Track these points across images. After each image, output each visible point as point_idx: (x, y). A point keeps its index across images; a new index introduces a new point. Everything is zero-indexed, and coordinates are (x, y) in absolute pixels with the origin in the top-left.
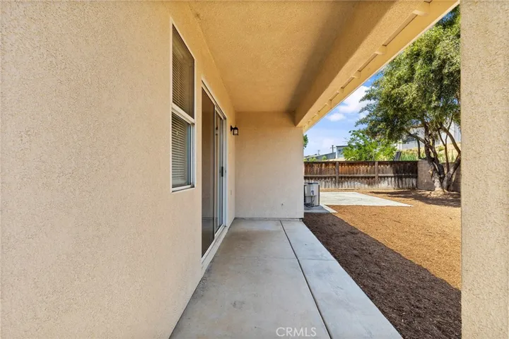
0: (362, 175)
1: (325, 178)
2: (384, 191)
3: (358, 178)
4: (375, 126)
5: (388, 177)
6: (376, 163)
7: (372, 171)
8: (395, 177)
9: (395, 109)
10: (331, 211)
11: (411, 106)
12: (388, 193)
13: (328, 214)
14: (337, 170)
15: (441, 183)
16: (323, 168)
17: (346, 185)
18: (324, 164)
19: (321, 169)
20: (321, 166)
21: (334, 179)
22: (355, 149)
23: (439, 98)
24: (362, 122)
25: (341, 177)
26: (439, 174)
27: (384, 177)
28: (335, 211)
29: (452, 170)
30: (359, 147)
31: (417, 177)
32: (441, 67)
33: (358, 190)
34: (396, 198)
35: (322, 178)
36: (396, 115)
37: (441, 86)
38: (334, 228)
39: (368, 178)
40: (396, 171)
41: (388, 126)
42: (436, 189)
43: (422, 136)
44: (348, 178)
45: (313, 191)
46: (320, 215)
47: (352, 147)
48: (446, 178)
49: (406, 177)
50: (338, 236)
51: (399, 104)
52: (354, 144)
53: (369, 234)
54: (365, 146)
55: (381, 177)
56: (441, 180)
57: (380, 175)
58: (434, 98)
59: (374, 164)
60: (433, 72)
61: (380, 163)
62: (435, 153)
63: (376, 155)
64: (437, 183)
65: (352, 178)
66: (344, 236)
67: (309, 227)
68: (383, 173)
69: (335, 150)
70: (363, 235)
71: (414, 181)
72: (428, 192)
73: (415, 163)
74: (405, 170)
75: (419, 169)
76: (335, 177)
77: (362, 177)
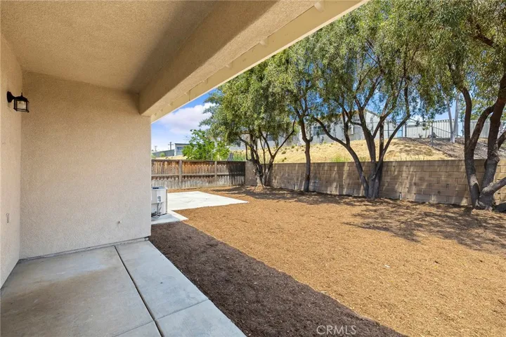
0: (203, 174)
1: (168, 178)
2: (222, 188)
3: (200, 177)
4: (216, 128)
5: (224, 175)
6: (216, 163)
7: (212, 170)
8: (229, 175)
9: (233, 115)
10: (181, 218)
11: (246, 114)
12: (226, 190)
13: (178, 223)
14: (180, 169)
15: (261, 180)
16: (166, 166)
17: (188, 184)
18: (166, 163)
19: (163, 168)
20: (163, 164)
21: (177, 179)
22: (195, 148)
23: (265, 112)
24: (206, 122)
25: (184, 177)
26: (260, 172)
27: (222, 175)
28: (185, 218)
29: (267, 170)
30: (199, 145)
31: (244, 175)
32: (268, 86)
33: (200, 189)
34: (233, 195)
35: (164, 177)
36: (234, 121)
37: (267, 102)
38: (190, 242)
39: (209, 176)
40: (231, 170)
41: (226, 128)
42: (258, 185)
43: (249, 140)
44: (191, 177)
45: (159, 197)
46: (169, 225)
47: (193, 146)
48: (264, 177)
49: (237, 175)
50: (198, 255)
51: (236, 111)
52: (195, 143)
53: (227, 243)
54: (204, 146)
55: (219, 176)
56: (261, 177)
57: (219, 174)
58: (262, 110)
59: (214, 164)
60: (262, 88)
61: (219, 163)
62: (257, 156)
63: (214, 155)
64: (258, 181)
65: (194, 176)
66: (203, 252)
67: (159, 248)
68: (221, 172)
69: (174, 147)
70: (223, 246)
71: (243, 178)
72: (253, 188)
73: (244, 163)
74: (237, 169)
75: (246, 168)
76: (178, 177)
77: (204, 176)
